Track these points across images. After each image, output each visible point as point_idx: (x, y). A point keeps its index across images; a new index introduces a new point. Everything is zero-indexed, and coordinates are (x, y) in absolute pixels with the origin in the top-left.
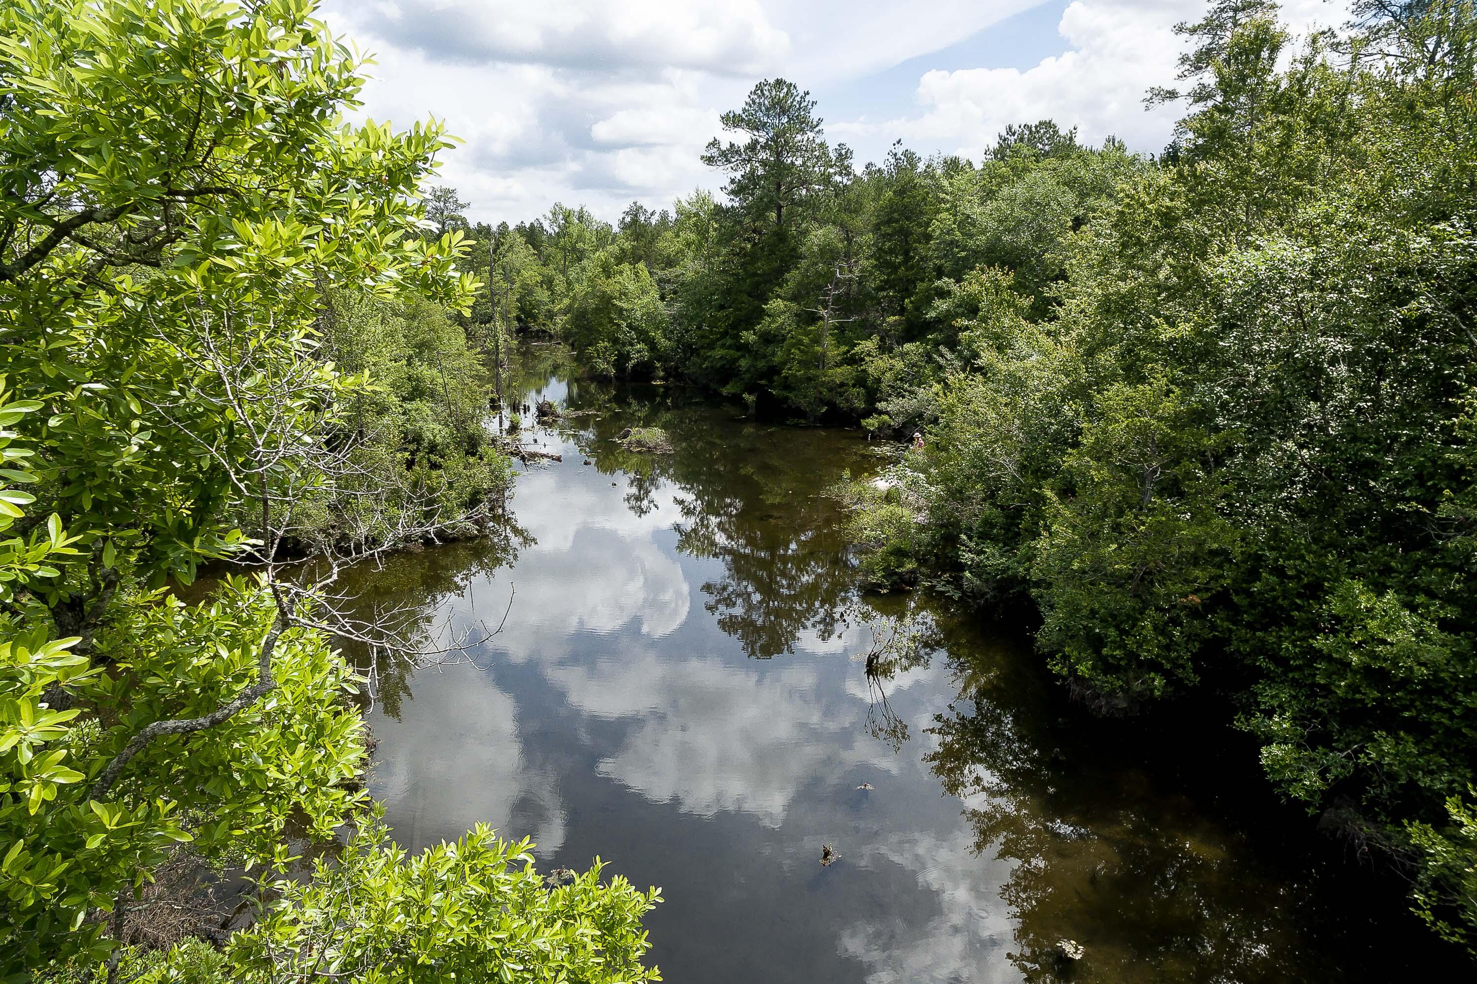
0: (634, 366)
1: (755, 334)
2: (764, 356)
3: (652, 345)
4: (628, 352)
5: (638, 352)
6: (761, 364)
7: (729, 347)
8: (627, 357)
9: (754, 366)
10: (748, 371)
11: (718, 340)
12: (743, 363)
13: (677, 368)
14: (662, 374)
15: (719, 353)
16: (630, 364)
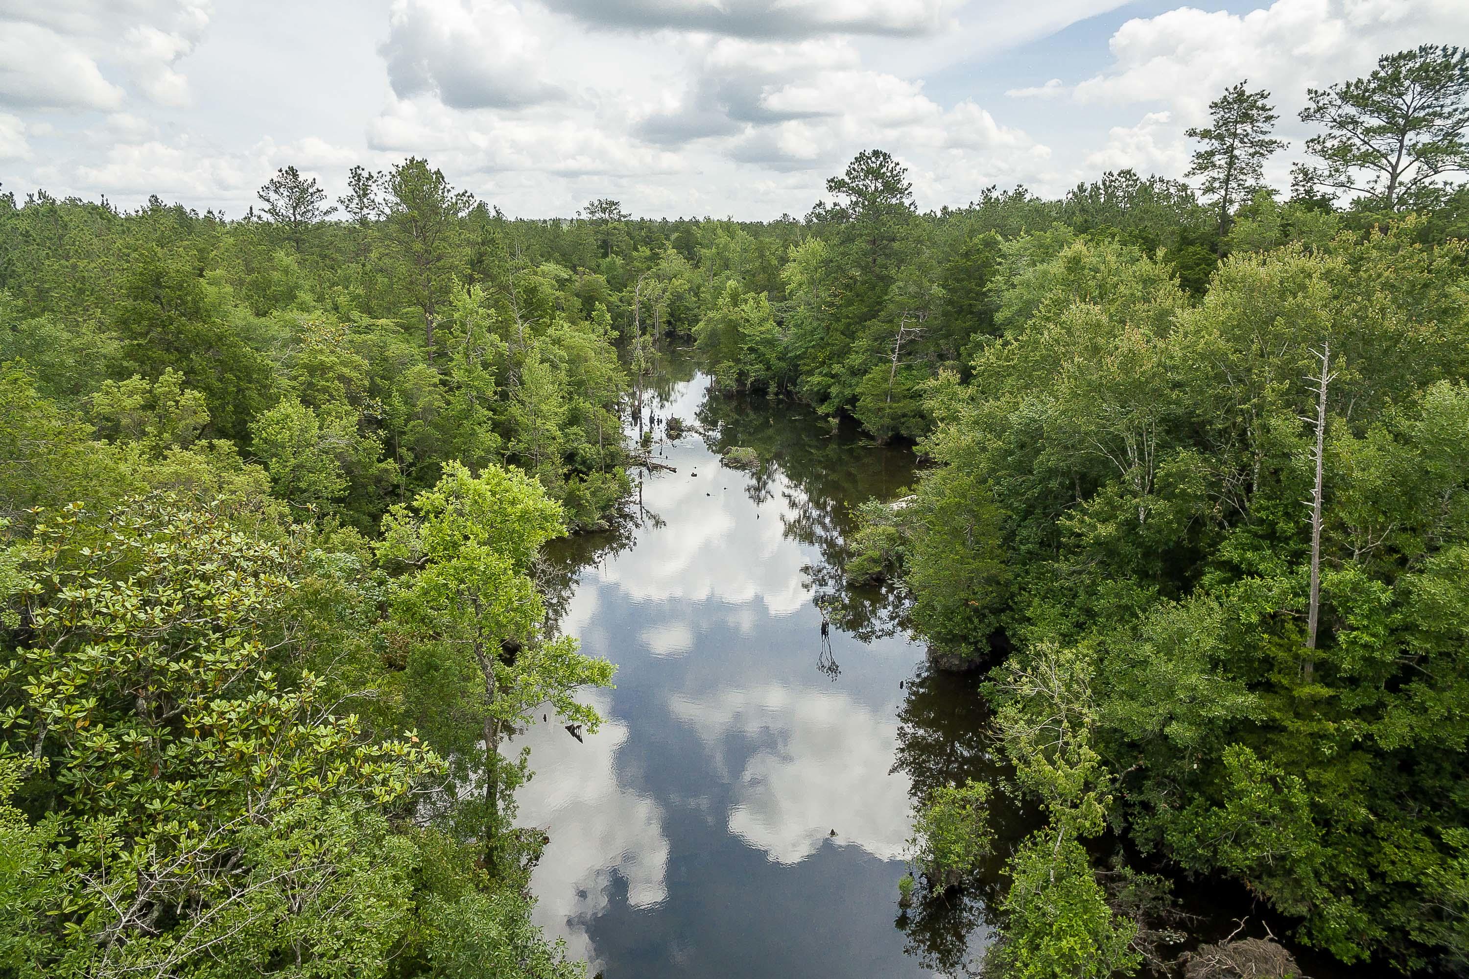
0: (752, 383)
1: (844, 366)
2: (850, 386)
3: (768, 366)
4: (748, 370)
5: (755, 371)
6: (848, 392)
7: (826, 375)
8: (747, 375)
9: (842, 393)
10: (837, 396)
11: (817, 368)
12: (834, 390)
13: (786, 386)
14: (773, 391)
16: (749, 381)
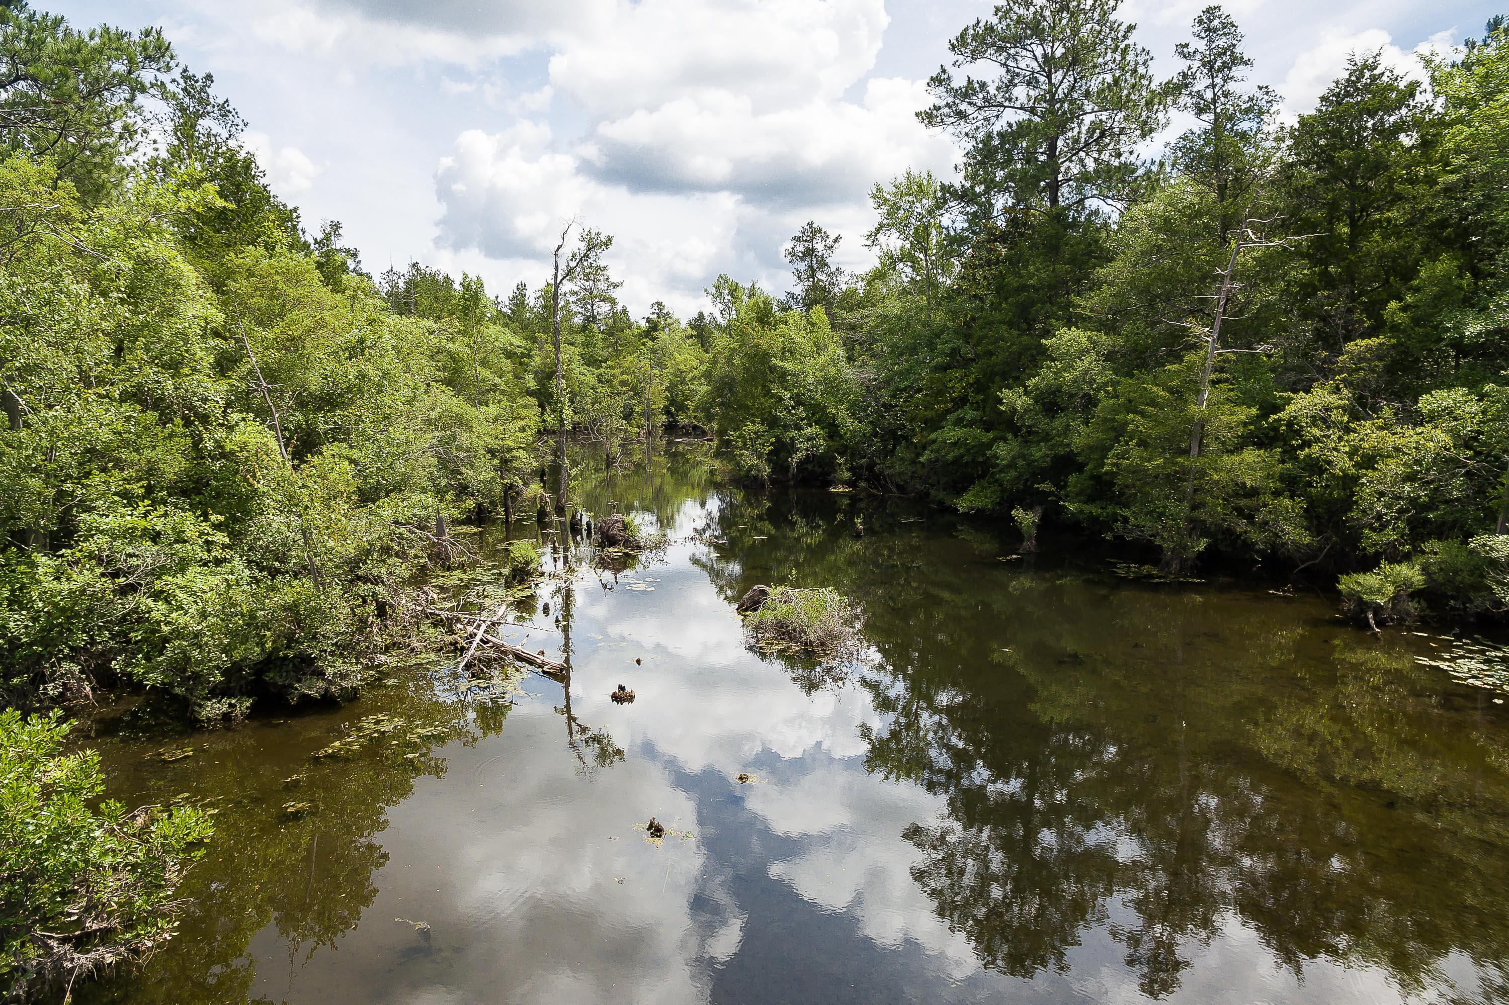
0: (802, 463)
1: (1026, 393)
2: (1046, 437)
3: (832, 429)
4: (793, 439)
5: (809, 440)
6: (1039, 453)
7: (974, 423)
8: (791, 448)
9: (1024, 457)
10: (1012, 465)
11: (948, 411)
12: (1003, 451)
13: (871, 467)
14: (847, 475)
15: (950, 434)
16: (795, 459)
